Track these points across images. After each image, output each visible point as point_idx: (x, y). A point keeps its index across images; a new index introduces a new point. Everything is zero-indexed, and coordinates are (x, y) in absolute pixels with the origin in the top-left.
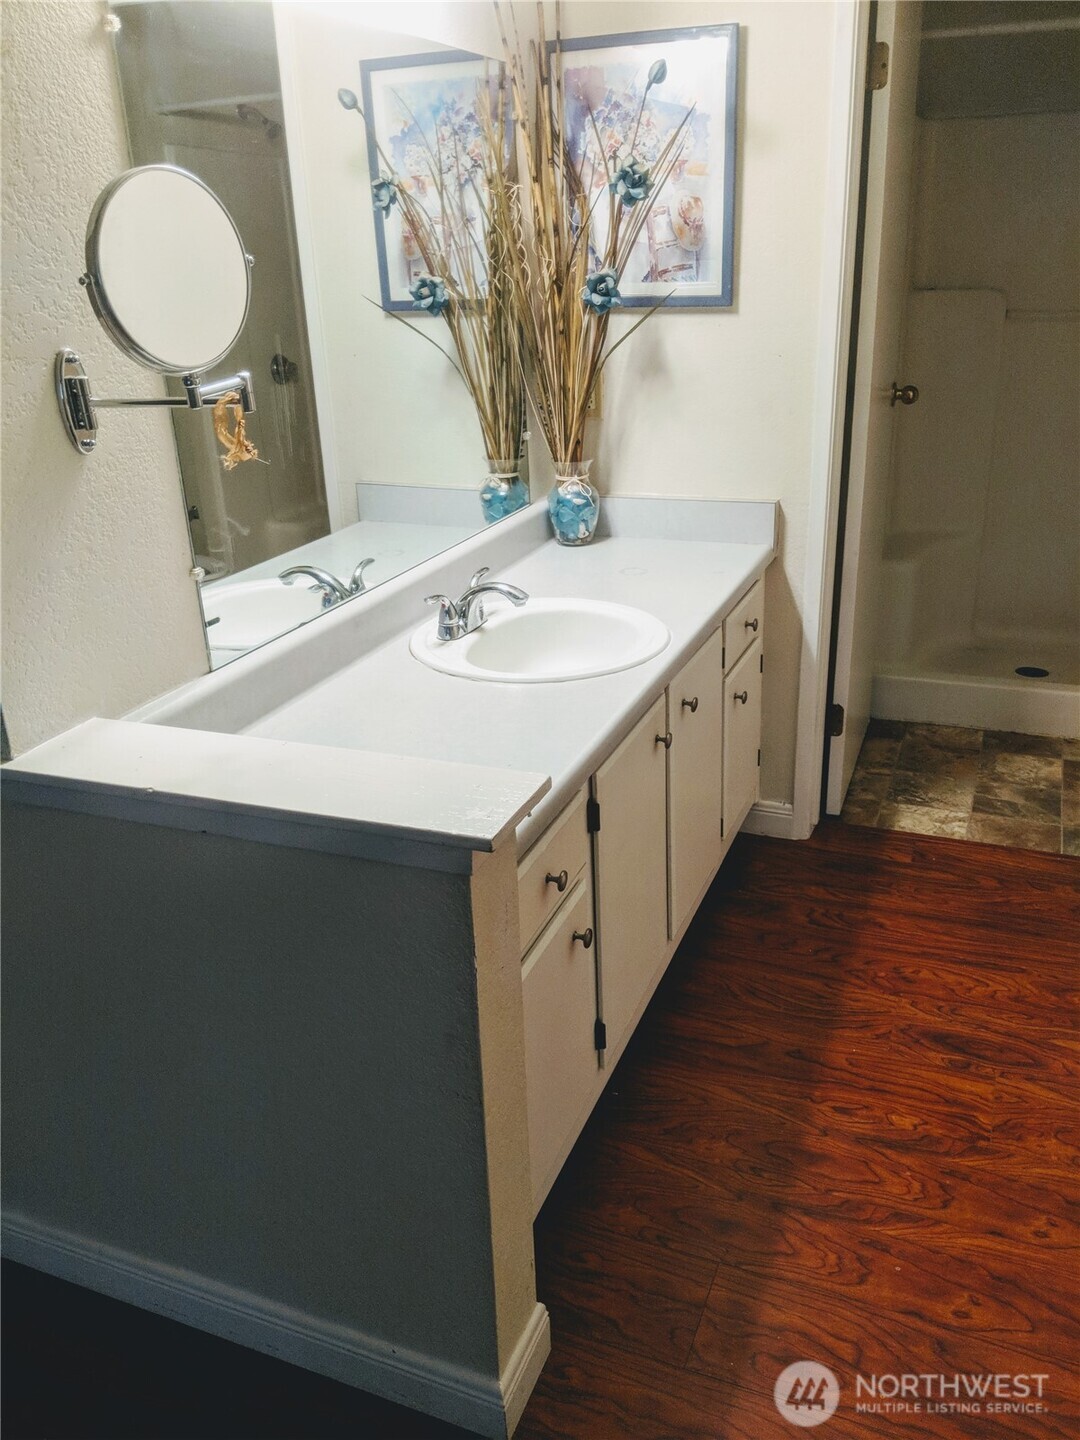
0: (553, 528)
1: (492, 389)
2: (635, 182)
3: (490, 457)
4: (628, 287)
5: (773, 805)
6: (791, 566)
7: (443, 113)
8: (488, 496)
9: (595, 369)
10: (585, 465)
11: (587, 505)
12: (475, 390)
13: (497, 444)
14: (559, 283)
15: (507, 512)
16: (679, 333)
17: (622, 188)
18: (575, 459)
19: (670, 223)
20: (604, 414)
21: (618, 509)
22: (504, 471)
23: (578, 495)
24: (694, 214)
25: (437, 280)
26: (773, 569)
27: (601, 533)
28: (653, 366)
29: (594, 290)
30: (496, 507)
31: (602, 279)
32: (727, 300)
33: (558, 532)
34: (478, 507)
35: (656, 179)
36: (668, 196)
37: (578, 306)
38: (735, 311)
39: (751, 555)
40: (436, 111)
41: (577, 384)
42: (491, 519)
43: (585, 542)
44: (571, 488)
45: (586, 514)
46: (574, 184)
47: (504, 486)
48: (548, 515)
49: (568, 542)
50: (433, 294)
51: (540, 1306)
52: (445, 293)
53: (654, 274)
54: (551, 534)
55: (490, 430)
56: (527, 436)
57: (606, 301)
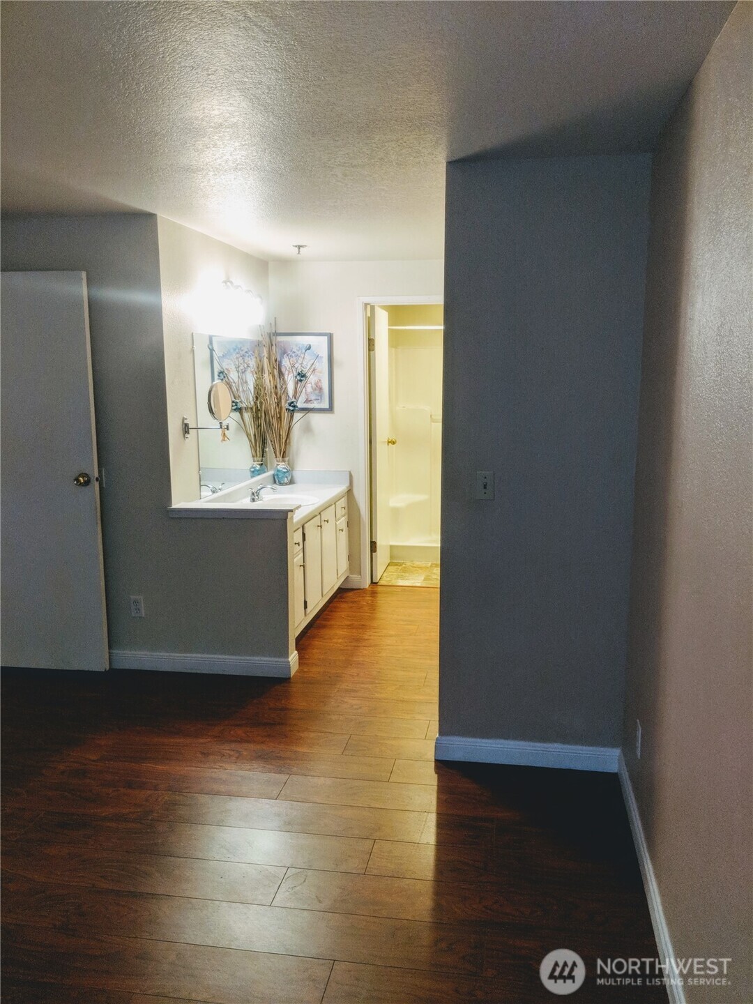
0: (276, 480)
1: (255, 435)
2: (302, 376)
3: (253, 457)
4: (300, 404)
5: (355, 577)
6: (355, 491)
7: (237, 350)
8: (253, 470)
9: (289, 429)
10: (287, 459)
11: (288, 472)
12: (248, 435)
13: (256, 451)
14: (278, 404)
15: (259, 474)
16: (315, 419)
17: (298, 378)
18: (283, 457)
19: (312, 386)
20: (292, 444)
21: (297, 474)
22: (258, 461)
23: (284, 468)
24: (320, 384)
25: (238, 401)
26: (350, 492)
27: (292, 482)
28: (308, 429)
29: (290, 406)
30: (254, 473)
31: (292, 402)
32: (330, 409)
33: (277, 481)
34: (249, 474)
35: (308, 375)
36: (312, 379)
37: (284, 410)
38: (333, 413)
39: (342, 488)
40: (235, 350)
41: (284, 434)
42: (252, 477)
43: (286, 484)
44: (282, 466)
45: (287, 474)
46: (281, 373)
47: (259, 466)
48: (274, 476)
49: (281, 484)
50: (236, 405)
51: (296, 652)
52: (240, 405)
53: (307, 401)
54: (275, 482)
55: (254, 447)
56: (267, 450)
57: (293, 408)
